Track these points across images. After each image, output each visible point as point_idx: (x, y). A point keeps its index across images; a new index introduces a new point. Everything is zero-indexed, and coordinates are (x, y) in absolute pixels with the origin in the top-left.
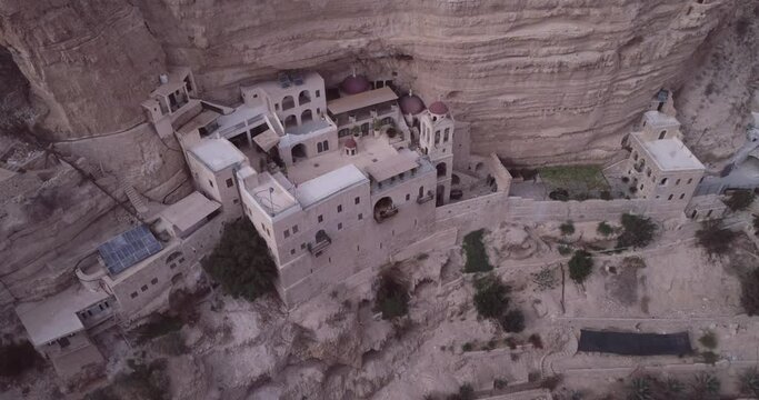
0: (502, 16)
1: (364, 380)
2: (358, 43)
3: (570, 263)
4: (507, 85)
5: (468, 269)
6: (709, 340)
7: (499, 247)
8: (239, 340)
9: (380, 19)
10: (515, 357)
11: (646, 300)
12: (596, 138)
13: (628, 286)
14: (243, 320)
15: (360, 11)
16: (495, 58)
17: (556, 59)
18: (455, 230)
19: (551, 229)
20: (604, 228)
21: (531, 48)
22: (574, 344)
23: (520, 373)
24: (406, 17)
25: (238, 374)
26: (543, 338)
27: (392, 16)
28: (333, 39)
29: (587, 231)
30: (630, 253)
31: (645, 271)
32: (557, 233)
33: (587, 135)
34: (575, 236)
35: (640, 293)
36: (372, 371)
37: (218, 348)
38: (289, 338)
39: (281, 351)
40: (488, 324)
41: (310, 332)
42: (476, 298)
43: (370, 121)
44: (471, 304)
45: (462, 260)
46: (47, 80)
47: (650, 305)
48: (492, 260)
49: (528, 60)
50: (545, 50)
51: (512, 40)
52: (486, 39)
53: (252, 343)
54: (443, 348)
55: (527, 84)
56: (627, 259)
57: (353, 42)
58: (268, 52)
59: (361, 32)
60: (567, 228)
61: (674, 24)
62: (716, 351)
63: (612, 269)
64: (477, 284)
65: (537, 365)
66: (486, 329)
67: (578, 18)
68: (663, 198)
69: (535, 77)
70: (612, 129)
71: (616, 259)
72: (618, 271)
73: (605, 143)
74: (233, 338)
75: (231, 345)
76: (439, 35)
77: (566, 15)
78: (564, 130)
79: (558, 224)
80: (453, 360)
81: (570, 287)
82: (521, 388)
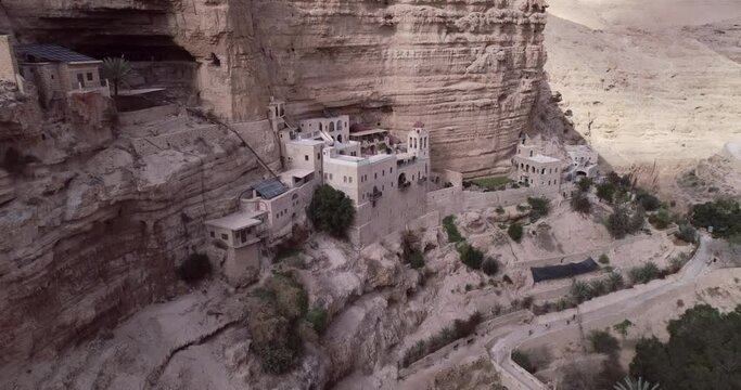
0: (440, 77)
1: (411, 313)
2: (366, 93)
3: (509, 232)
4: (448, 120)
5: (451, 240)
6: (604, 259)
7: (465, 225)
8: (335, 265)
9: (378, 79)
10: (498, 293)
11: (560, 246)
12: (497, 160)
13: (545, 239)
14: (333, 252)
15: (368, 74)
16: (440, 101)
17: (470, 102)
18: (437, 212)
19: (490, 212)
20: (520, 208)
21: (457, 96)
22: (530, 280)
23: (504, 301)
24: (390, 78)
25: (339, 288)
26: (511, 276)
27: (384, 78)
28: (354, 90)
29: (512, 211)
30: (540, 221)
31: (552, 230)
32: (495, 214)
33: (493, 155)
34: (506, 214)
35: (555, 243)
36: (414, 306)
37: (321, 270)
38: (365, 268)
39: (362, 276)
40: (475, 274)
41: (377, 262)
42: (461, 258)
43: (374, 144)
44: (460, 262)
45: (445, 236)
46: (232, 78)
47: (563, 248)
48: (463, 235)
49: (457, 103)
50: (464, 97)
51: (447, 91)
52: (435, 89)
53: (343, 269)
54: (453, 291)
55: (458, 119)
56: (540, 226)
57: (364, 92)
58: (322, 93)
59: (369, 86)
60: (500, 211)
61: (519, 90)
62: (611, 265)
63: (534, 233)
64: (459, 250)
65: (513, 297)
66: (474, 277)
67: (476, 80)
68: (546, 183)
69: (461, 114)
70: (504, 153)
71: (533, 227)
72: (538, 233)
73: (501, 162)
74: (331, 264)
75: (330, 269)
76: (410, 88)
77: (470, 78)
78: (480, 151)
79: (494, 209)
80: (462, 298)
81: (514, 245)
82: (510, 311)
